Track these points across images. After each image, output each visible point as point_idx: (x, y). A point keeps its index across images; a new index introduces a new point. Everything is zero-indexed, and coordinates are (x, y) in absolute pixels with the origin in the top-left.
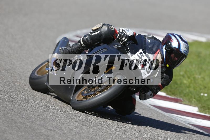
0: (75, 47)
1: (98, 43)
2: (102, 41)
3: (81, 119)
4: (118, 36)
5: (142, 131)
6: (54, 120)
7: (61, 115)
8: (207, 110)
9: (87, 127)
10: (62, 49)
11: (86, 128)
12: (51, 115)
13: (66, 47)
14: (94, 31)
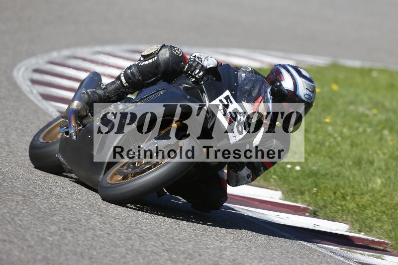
0: (111, 88)
1: (152, 80)
2: (159, 76)
3: (61, 218)
4: (187, 67)
5: (176, 238)
6: (9, 222)
7: (23, 212)
8: (299, 197)
9: (74, 233)
10: (87, 92)
11: (71, 235)
12: (4, 213)
13: (94, 90)
14: (146, 57)
